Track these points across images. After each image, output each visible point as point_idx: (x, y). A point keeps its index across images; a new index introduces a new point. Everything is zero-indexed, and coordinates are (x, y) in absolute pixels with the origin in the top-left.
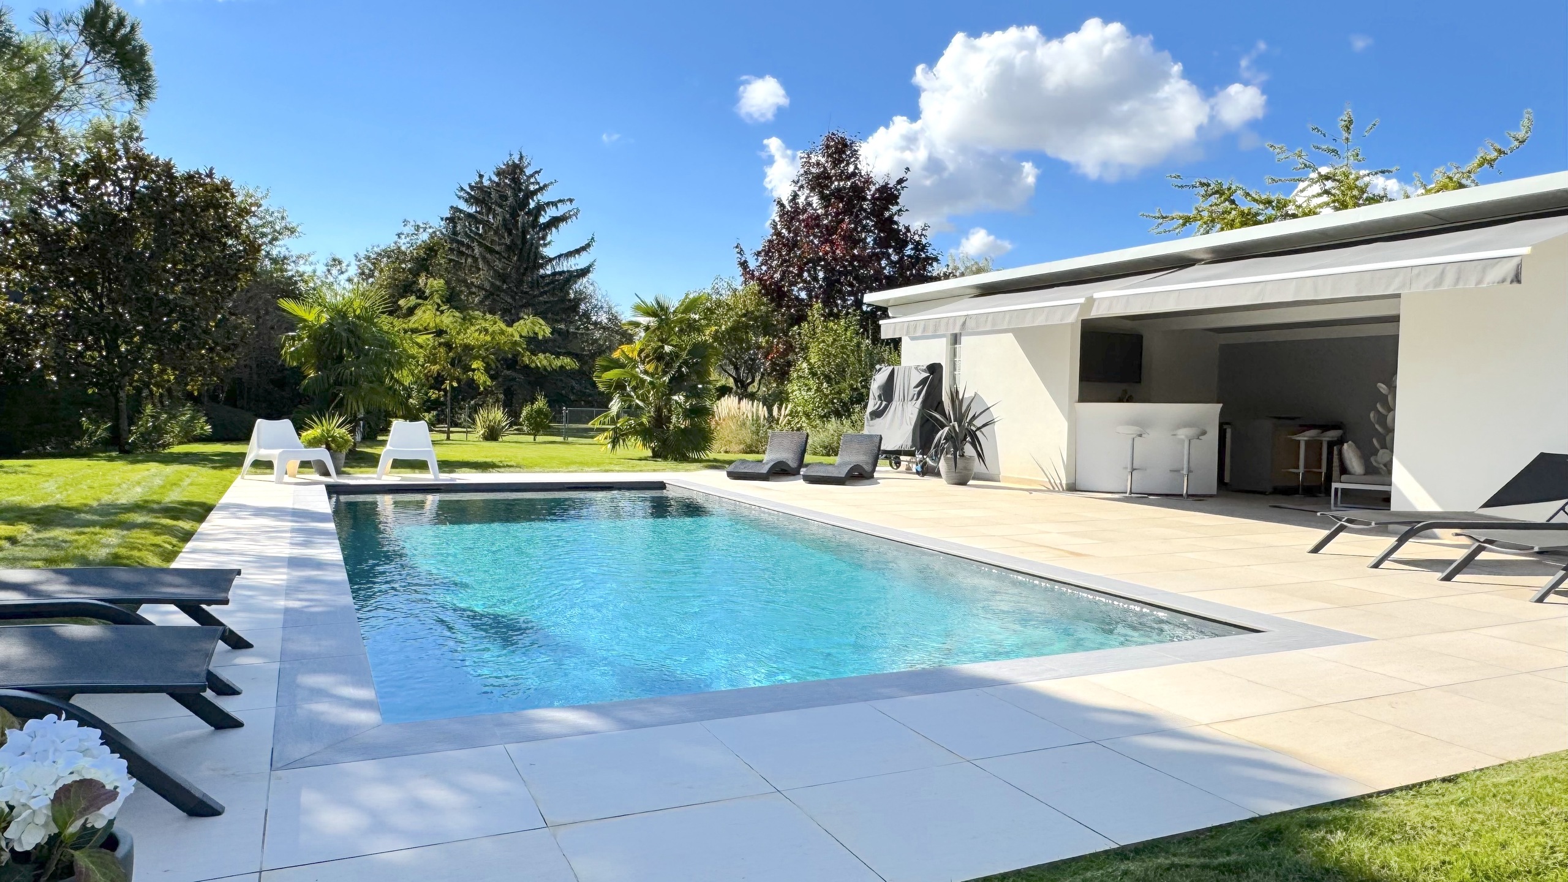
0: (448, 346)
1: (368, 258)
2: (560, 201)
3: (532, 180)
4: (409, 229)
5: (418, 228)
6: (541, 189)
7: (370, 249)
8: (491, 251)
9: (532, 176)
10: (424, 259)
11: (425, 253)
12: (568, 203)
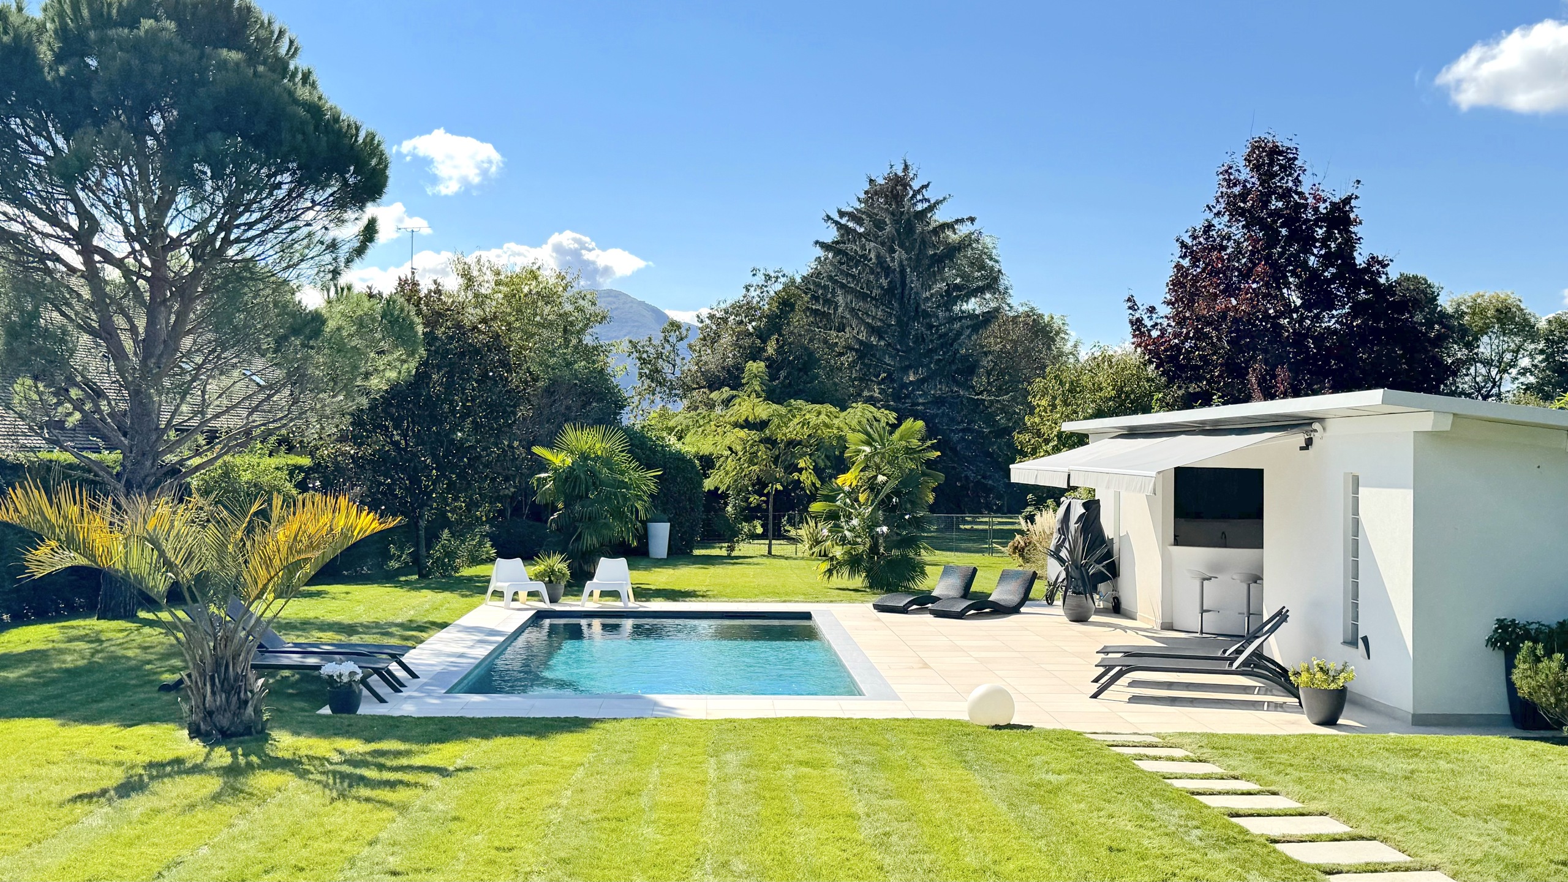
0: (771, 442)
1: (711, 317)
2: (957, 221)
3: (919, 197)
4: (760, 279)
5: (768, 277)
6: (931, 208)
7: (714, 306)
8: (864, 297)
9: (919, 191)
10: (777, 316)
11: (778, 308)
12: (969, 223)
